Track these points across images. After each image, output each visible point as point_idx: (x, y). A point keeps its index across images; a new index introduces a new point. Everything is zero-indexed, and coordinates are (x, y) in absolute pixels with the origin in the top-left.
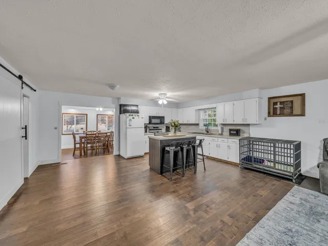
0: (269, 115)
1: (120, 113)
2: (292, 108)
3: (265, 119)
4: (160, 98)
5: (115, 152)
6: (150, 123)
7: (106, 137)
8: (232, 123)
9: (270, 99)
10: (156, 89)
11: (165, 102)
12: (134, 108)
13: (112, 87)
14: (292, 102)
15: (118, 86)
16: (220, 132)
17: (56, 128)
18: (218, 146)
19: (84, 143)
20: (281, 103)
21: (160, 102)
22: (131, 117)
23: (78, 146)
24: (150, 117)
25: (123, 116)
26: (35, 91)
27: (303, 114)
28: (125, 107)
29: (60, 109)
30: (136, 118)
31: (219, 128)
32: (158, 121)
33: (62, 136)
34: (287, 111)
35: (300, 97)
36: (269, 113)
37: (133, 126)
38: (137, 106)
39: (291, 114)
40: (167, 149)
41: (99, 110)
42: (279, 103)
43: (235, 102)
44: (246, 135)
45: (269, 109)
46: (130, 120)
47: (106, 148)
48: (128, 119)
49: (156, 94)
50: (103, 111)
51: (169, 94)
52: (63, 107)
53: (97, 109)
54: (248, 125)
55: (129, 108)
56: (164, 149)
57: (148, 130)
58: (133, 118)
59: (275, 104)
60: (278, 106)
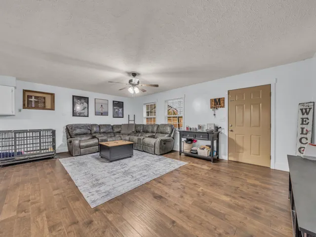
0: (24, 107)
2: (44, 102)
3: (20, 111)
9: (25, 91)
14: (44, 98)
20: (36, 97)
27: (53, 108)
34: (41, 105)
35: (50, 96)
36: (24, 105)
39: (44, 108)
42: (33, 97)
45: (24, 101)
59: (30, 97)
60: (33, 99)
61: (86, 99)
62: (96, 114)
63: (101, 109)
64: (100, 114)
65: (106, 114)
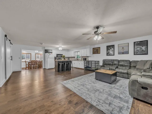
0: (93, 54)
1: (45, 53)
2: (98, 51)
4: (59, 48)
5: (43, 67)
6: (57, 57)
7: (39, 62)
8: (83, 56)
9: (93, 48)
10: (58, 45)
11: (61, 49)
12: (51, 51)
13: (41, 44)
14: (98, 49)
15: (44, 44)
16: (81, 59)
17: (19, 58)
18: (79, 64)
19: (30, 65)
20: (96, 50)
21: (60, 49)
22: (49, 54)
23: (27, 66)
24: (57, 54)
25: (46, 54)
26: (12, 44)
27: (100, 53)
28: (47, 51)
29: (21, 51)
30: (51, 54)
31: (81, 58)
32: (60, 56)
33: (22, 62)
34: (97, 52)
36: (93, 53)
37: (50, 57)
38: (52, 50)
40: (60, 64)
41: (36, 52)
43: (84, 49)
44: (88, 60)
46: (49, 55)
47: (40, 67)
48: (48, 55)
49: (58, 46)
50: (38, 52)
51: (63, 46)
52: (22, 50)
53: (36, 51)
54: (88, 57)
55: (49, 51)
56: (59, 64)
57: (56, 59)
58: (50, 55)
59: (94, 50)
60: (95, 51)
61: (113, 46)
62: (119, 53)
63: (122, 50)
64: (122, 53)
65: (127, 53)
